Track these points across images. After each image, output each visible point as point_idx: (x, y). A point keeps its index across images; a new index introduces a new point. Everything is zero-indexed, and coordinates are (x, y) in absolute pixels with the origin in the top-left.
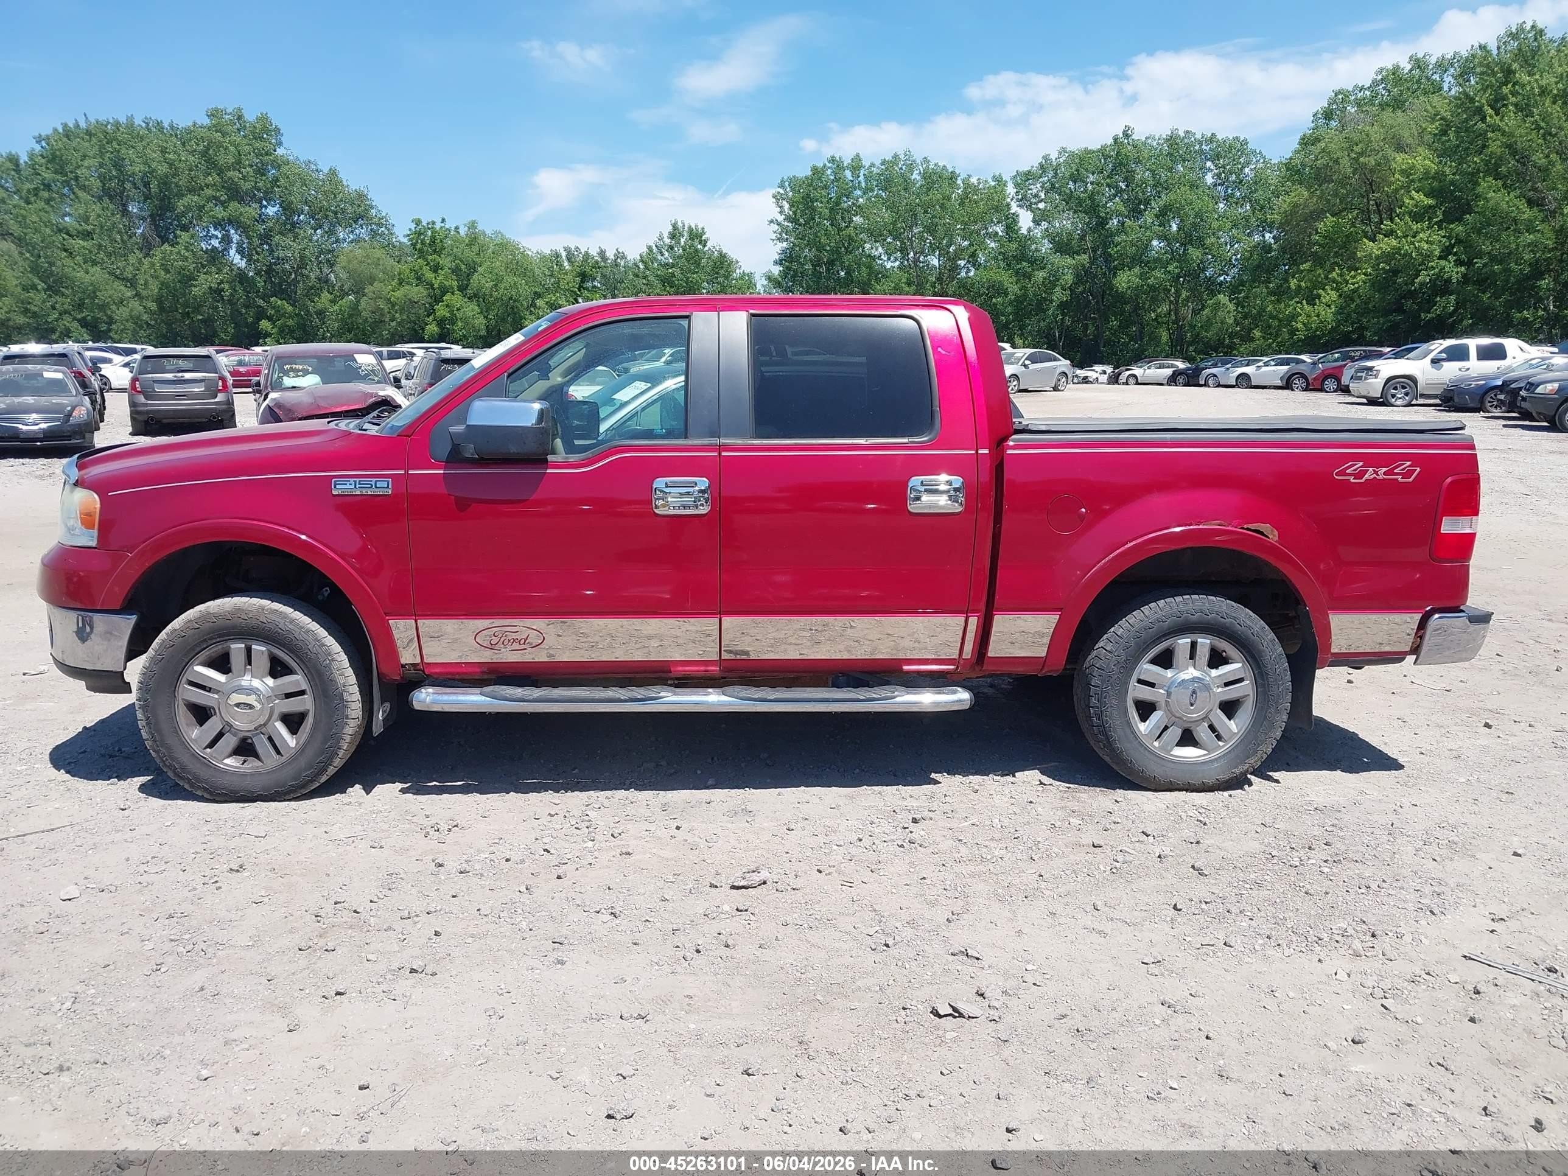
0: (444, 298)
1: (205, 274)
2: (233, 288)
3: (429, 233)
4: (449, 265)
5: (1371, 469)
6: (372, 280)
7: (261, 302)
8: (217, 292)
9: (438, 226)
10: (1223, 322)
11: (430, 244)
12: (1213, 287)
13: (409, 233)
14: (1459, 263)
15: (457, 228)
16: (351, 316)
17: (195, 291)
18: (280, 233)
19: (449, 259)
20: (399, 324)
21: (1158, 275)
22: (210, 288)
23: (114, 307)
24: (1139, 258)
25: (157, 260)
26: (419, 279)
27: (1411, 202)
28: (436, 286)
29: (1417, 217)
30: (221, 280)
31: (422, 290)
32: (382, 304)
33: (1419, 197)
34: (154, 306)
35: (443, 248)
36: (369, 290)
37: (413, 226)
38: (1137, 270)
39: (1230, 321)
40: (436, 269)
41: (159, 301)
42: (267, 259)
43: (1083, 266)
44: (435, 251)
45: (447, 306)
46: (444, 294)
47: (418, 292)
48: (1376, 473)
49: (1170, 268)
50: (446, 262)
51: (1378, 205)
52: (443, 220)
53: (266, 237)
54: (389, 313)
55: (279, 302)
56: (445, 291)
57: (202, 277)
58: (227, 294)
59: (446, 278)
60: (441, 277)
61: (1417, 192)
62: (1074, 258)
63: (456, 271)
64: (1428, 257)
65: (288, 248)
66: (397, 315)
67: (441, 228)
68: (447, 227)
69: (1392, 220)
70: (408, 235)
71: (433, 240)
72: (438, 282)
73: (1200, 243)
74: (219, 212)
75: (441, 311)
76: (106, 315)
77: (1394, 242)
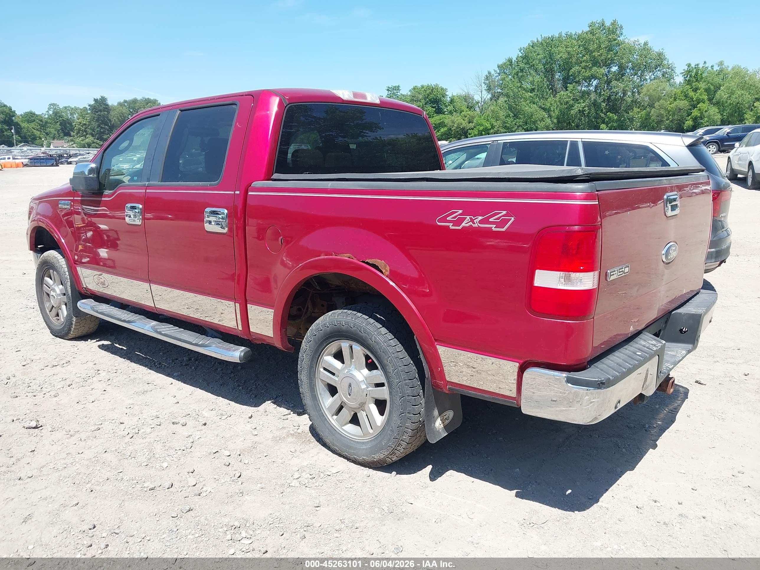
0: (698, 106)
1: (578, 104)
2: (590, 109)
3: (695, 70)
4: (704, 87)
5: (468, 217)
6: (659, 99)
7: (603, 115)
8: (582, 112)
9: (701, 66)
11: (694, 77)
13: (683, 72)
15: (712, 66)
16: (646, 119)
17: (572, 112)
18: (616, 80)
19: (704, 84)
20: (671, 121)
22: (579, 110)
23: (539, 122)
25: (557, 99)
26: (686, 96)
28: (694, 99)
30: (584, 106)
31: (686, 102)
32: (662, 112)
34: (555, 121)
35: (702, 78)
36: (657, 104)
37: (687, 67)
40: (695, 90)
41: (558, 118)
42: (607, 93)
44: (697, 80)
45: (699, 110)
46: (698, 103)
47: (683, 104)
48: (472, 221)
50: (702, 85)
52: (705, 62)
53: (608, 82)
54: (666, 116)
55: (611, 115)
56: (699, 101)
57: (577, 105)
58: (587, 112)
59: (701, 95)
60: (698, 94)
63: (707, 90)
65: (618, 86)
66: (671, 117)
67: (703, 67)
68: (706, 66)
70: (683, 73)
71: (696, 74)
72: (696, 97)
74: (588, 74)
75: (695, 113)
76: (536, 126)
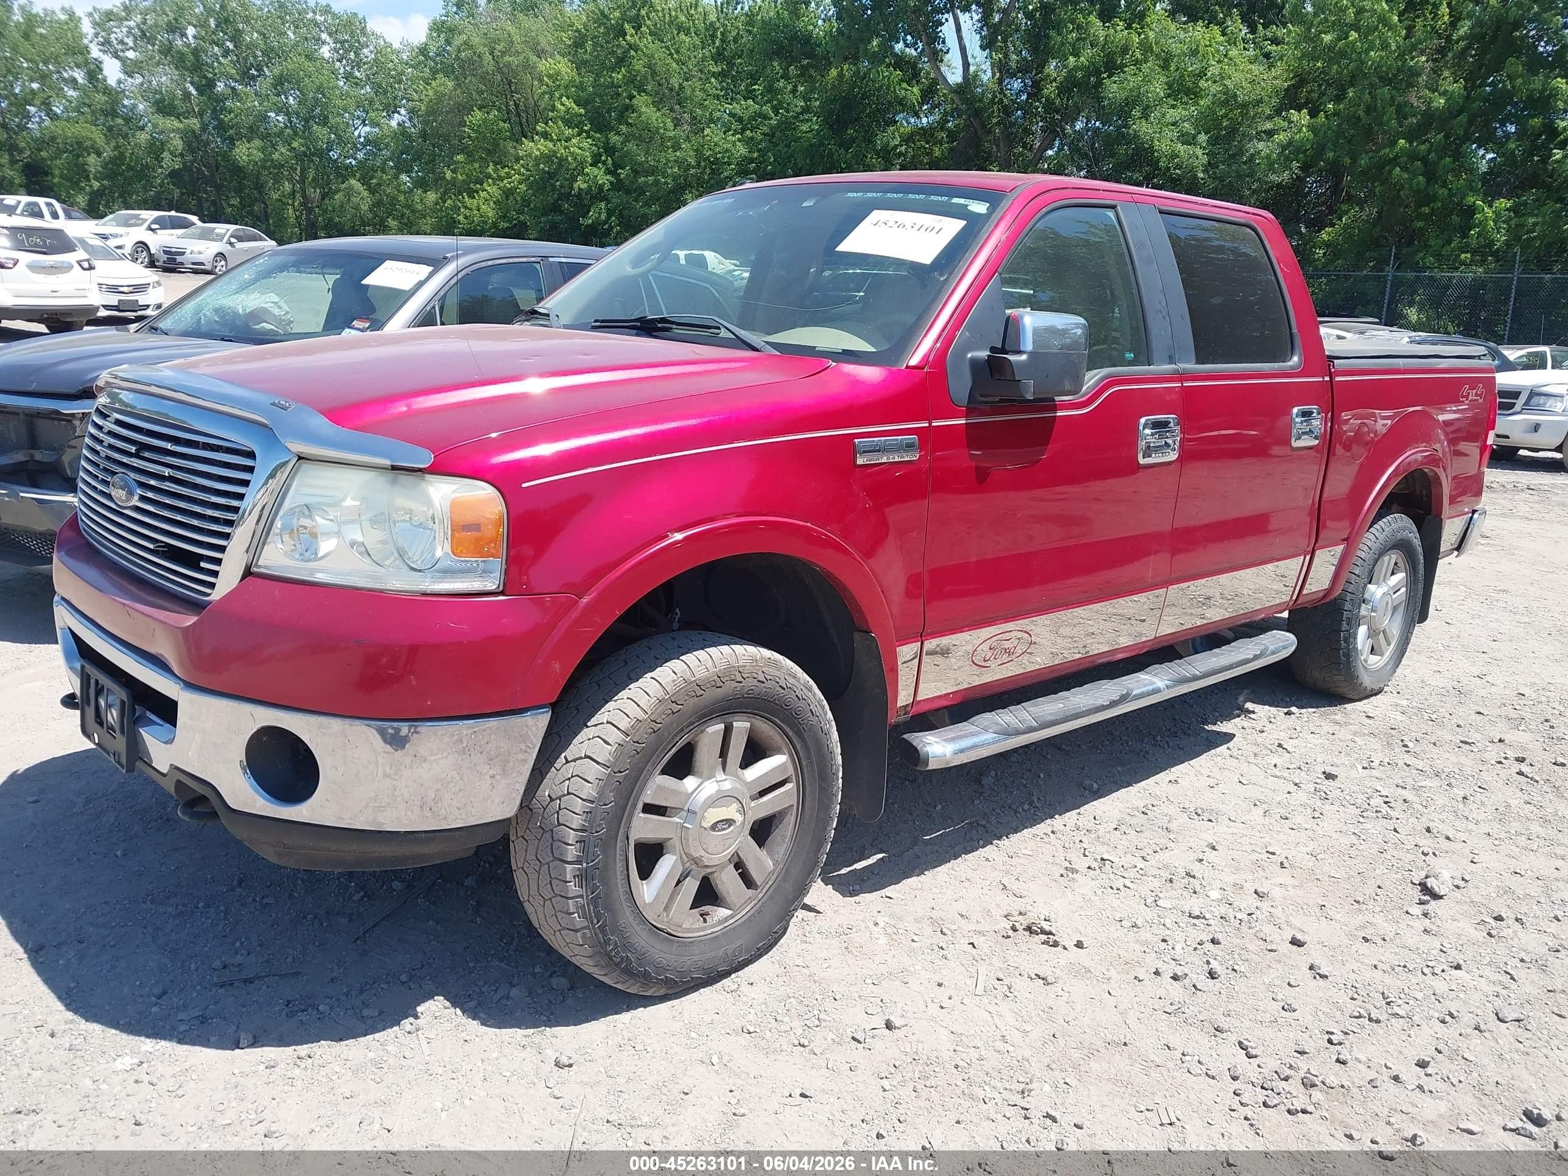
10: (357, 208)
12: (344, 173)
14: (608, 172)
21: (282, 152)
24: (256, 129)
27: (563, 108)
29: (568, 123)
33: (570, 103)
38: (257, 143)
39: (364, 207)
43: (193, 132)
49: (295, 144)
51: (517, 105)
61: (568, 98)
62: (181, 122)
64: (582, 164)
69: (546, 124)
73: (324, 121)
77: (550, 145)
